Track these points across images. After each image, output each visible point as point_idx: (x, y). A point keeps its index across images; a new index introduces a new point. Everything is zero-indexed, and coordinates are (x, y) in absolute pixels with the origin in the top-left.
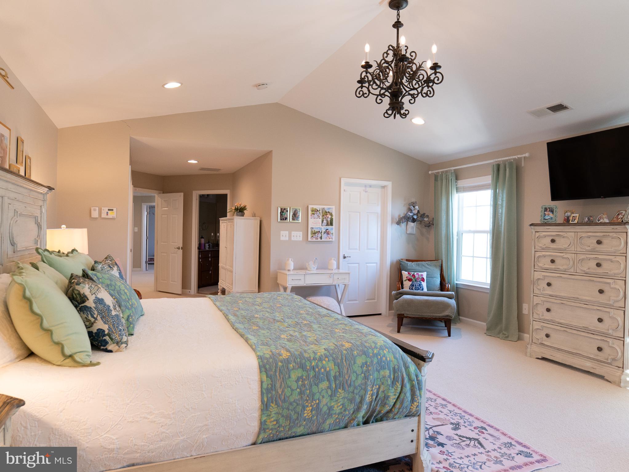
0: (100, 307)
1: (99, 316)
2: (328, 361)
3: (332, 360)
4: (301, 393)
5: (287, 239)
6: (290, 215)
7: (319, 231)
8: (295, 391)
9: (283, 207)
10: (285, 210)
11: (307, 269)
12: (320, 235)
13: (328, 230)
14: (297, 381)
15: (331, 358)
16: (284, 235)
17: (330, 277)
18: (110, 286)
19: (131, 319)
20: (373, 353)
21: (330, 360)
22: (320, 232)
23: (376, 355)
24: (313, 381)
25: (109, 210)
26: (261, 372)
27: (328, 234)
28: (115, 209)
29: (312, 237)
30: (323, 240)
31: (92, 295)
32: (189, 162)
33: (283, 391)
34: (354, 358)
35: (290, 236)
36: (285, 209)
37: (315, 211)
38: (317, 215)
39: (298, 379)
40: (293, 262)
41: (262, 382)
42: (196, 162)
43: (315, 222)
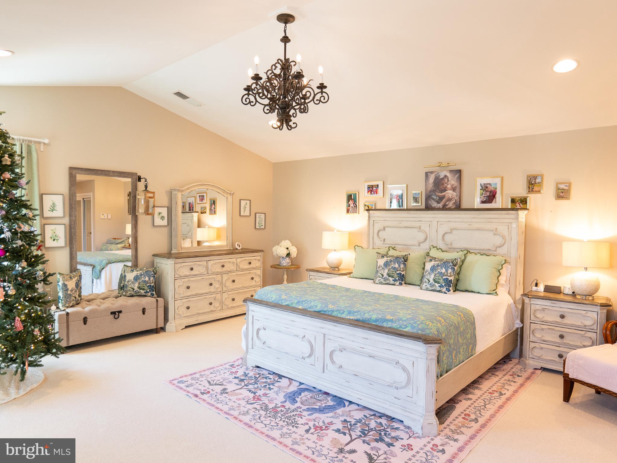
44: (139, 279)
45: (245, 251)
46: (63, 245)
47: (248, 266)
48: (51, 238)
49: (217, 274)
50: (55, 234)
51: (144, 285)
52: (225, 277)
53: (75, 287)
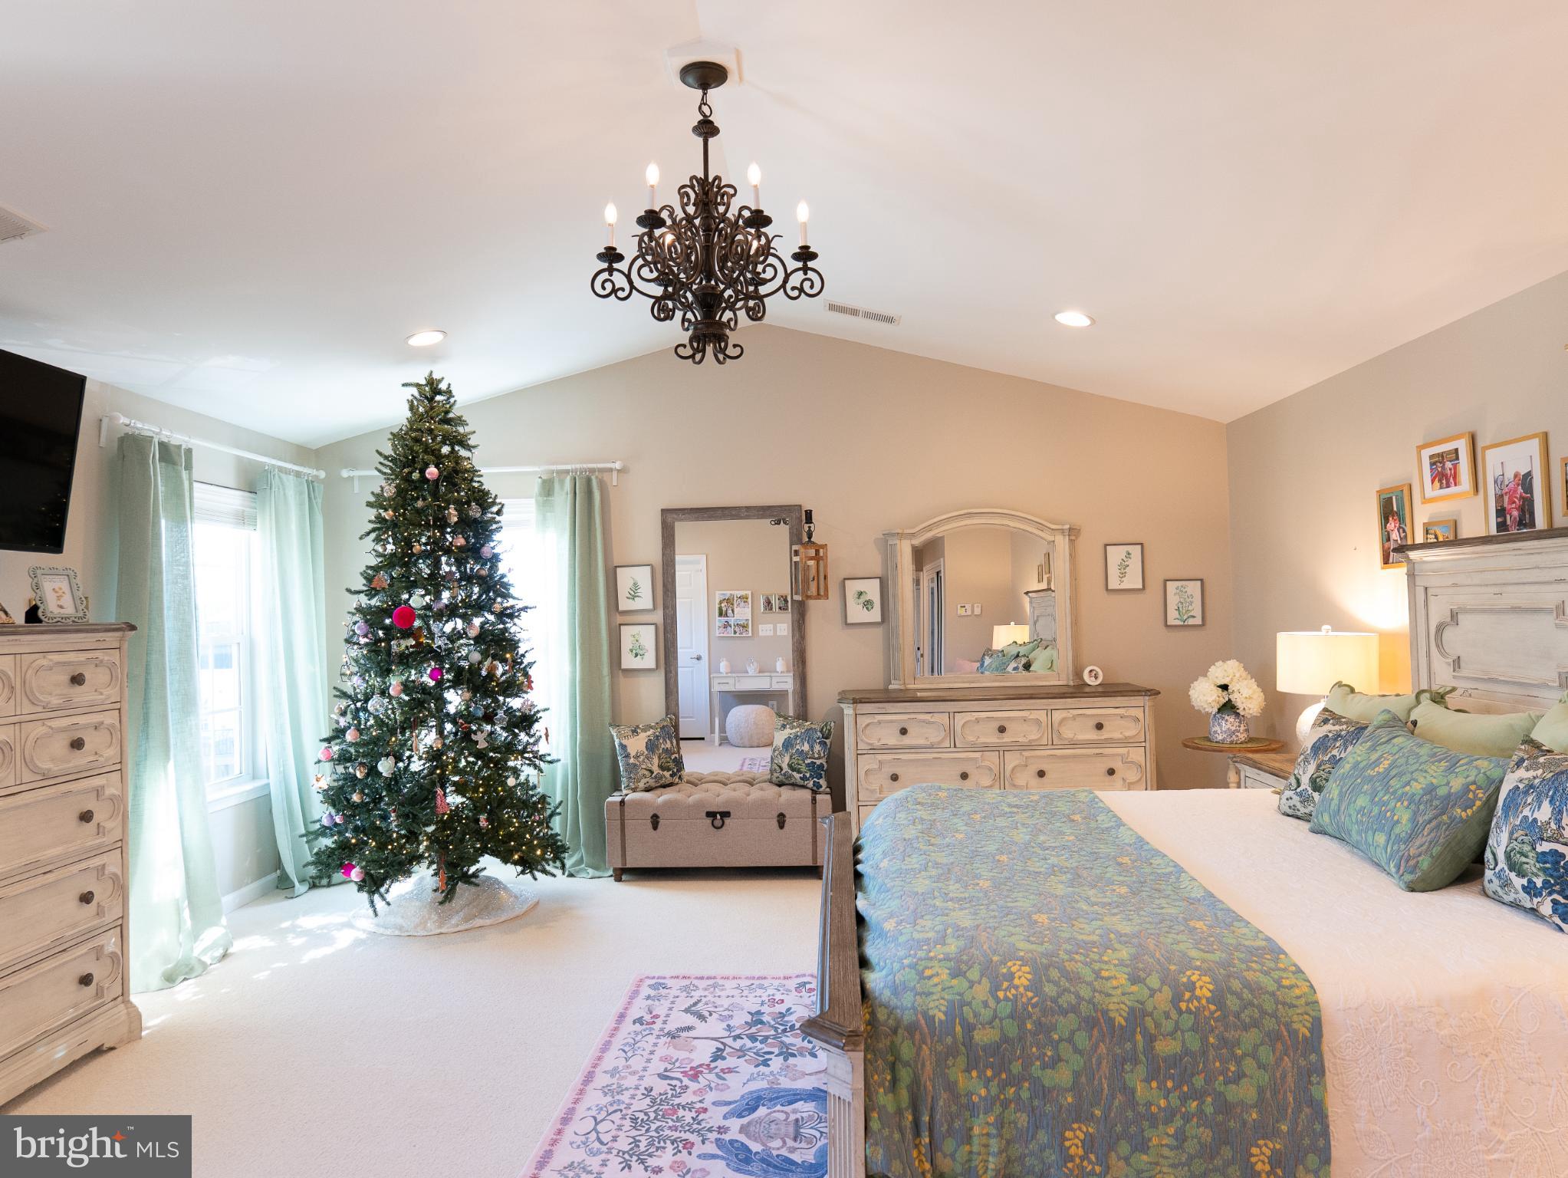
44: (792, 746)
45: (1110, 690)
46: (653, 665)
47: (1093, 735)
48: (631, 651)
49: (986, 748)
50: (637, 644)
51: (800, 762)
52: (1012, 760)
53: (645, 750)
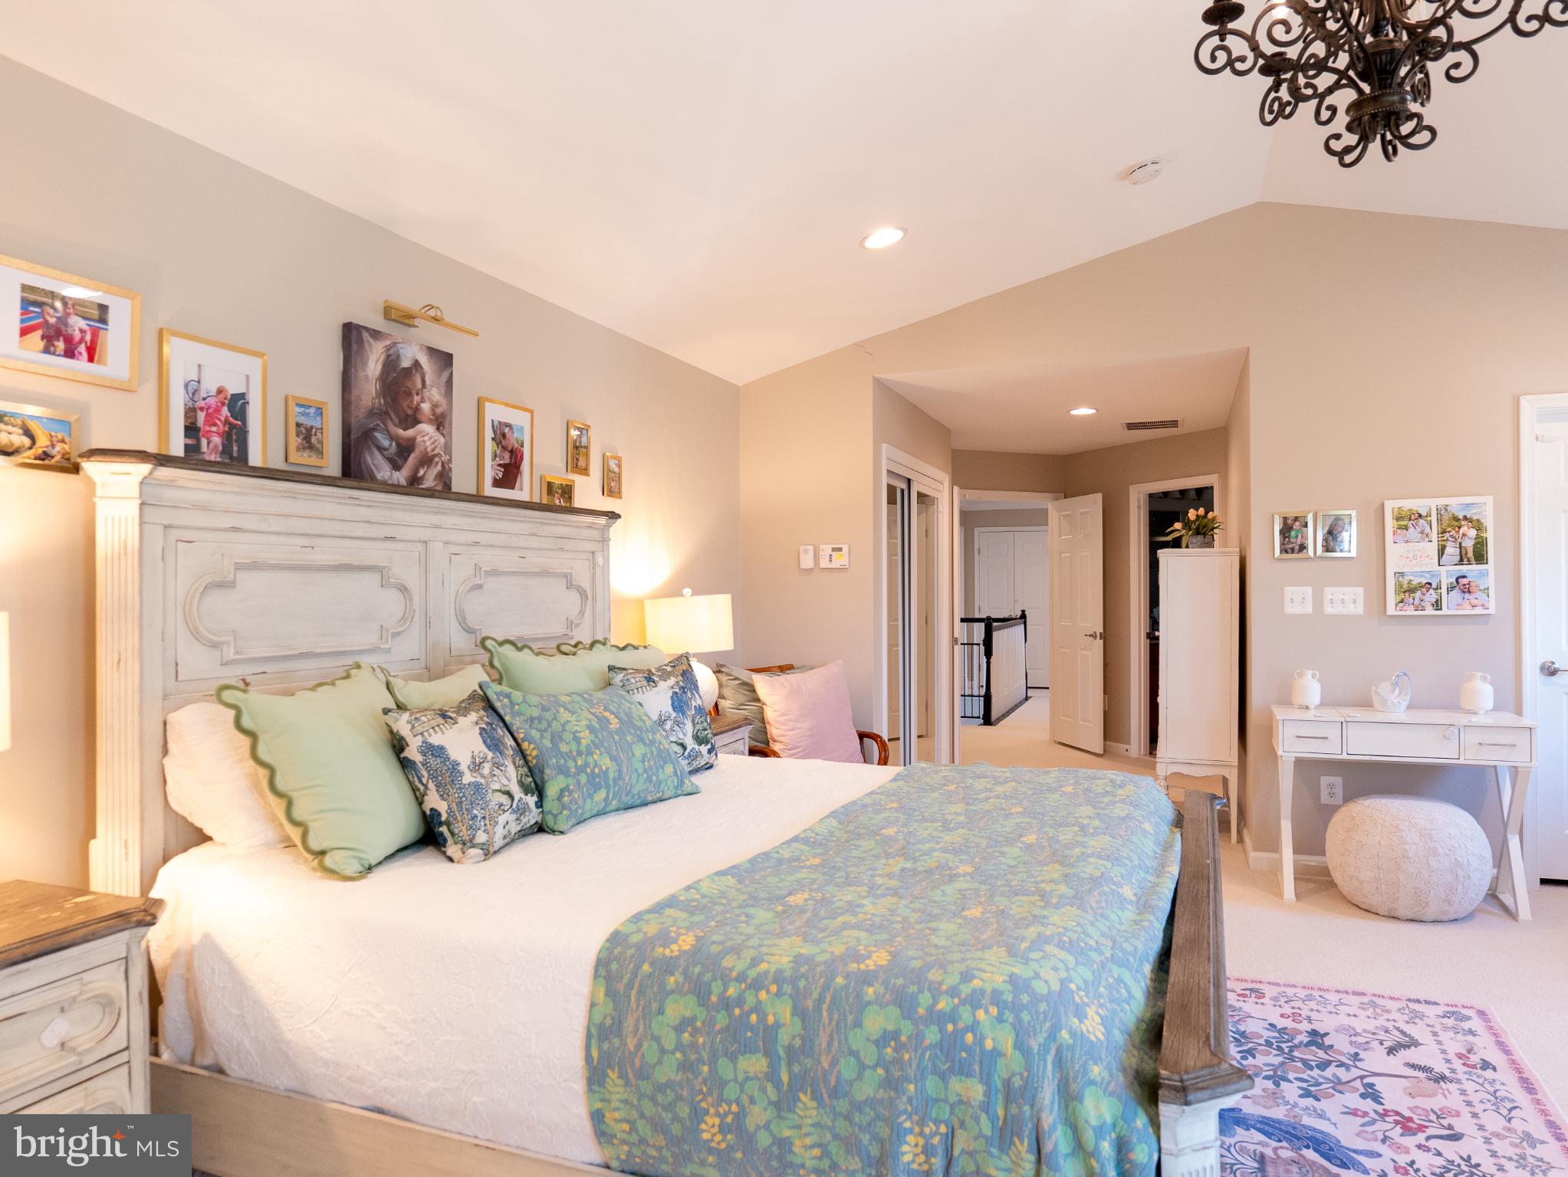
0: (434, 762)
1: (430, 781)
2: (776, 995)
3: (791, 996)
4: (683, 1067)
5: (1309, 609)
6: (1314, 537)
7: (1430, 584)
8: (670, 1056)
9: (1291, 512)
10: (1297, 523)
11: (1372, 706)
12: (1432, 596)
13: (1464, 577)
14: (679, 1029)
15: (787, 988)
16: (1297, 600)
17: (1444, 737)
18: (536, 722)
19: (566, 798)
20: (931, 1009)
21: (785, 994)
22: (1434, 586)
23: (939, 1019)
24: (720, 1042)
25: (834, 550)
26: (596, 976)
27: (1467, 590)
28: (845, 548)
29: (1402, 601)
30: (1445, 611)
31: (415, 736)
32: (1074, 412)
33: (639, 1046)
34: (861, 1006)
35: (1318, 601)
36: (1296, 519)
37: (1408, 519)
38: (1419, 529)
39: (680, 1024)
40: (1318, 680)
41: (593, 1005)
42: (1092, 411)
43: (1411, 555)
